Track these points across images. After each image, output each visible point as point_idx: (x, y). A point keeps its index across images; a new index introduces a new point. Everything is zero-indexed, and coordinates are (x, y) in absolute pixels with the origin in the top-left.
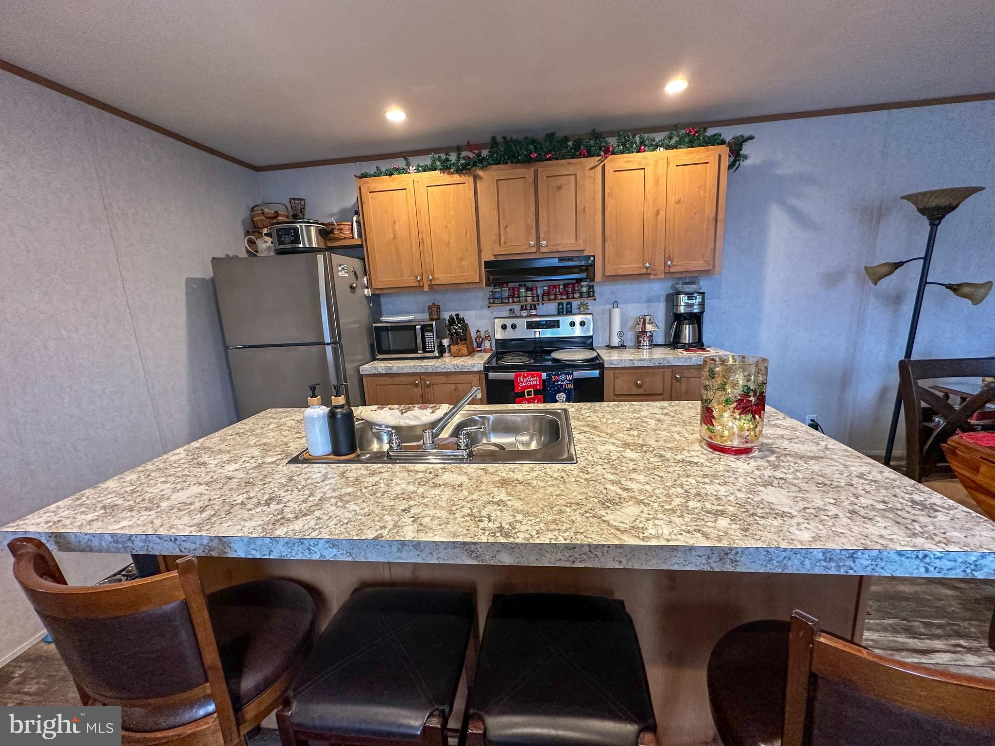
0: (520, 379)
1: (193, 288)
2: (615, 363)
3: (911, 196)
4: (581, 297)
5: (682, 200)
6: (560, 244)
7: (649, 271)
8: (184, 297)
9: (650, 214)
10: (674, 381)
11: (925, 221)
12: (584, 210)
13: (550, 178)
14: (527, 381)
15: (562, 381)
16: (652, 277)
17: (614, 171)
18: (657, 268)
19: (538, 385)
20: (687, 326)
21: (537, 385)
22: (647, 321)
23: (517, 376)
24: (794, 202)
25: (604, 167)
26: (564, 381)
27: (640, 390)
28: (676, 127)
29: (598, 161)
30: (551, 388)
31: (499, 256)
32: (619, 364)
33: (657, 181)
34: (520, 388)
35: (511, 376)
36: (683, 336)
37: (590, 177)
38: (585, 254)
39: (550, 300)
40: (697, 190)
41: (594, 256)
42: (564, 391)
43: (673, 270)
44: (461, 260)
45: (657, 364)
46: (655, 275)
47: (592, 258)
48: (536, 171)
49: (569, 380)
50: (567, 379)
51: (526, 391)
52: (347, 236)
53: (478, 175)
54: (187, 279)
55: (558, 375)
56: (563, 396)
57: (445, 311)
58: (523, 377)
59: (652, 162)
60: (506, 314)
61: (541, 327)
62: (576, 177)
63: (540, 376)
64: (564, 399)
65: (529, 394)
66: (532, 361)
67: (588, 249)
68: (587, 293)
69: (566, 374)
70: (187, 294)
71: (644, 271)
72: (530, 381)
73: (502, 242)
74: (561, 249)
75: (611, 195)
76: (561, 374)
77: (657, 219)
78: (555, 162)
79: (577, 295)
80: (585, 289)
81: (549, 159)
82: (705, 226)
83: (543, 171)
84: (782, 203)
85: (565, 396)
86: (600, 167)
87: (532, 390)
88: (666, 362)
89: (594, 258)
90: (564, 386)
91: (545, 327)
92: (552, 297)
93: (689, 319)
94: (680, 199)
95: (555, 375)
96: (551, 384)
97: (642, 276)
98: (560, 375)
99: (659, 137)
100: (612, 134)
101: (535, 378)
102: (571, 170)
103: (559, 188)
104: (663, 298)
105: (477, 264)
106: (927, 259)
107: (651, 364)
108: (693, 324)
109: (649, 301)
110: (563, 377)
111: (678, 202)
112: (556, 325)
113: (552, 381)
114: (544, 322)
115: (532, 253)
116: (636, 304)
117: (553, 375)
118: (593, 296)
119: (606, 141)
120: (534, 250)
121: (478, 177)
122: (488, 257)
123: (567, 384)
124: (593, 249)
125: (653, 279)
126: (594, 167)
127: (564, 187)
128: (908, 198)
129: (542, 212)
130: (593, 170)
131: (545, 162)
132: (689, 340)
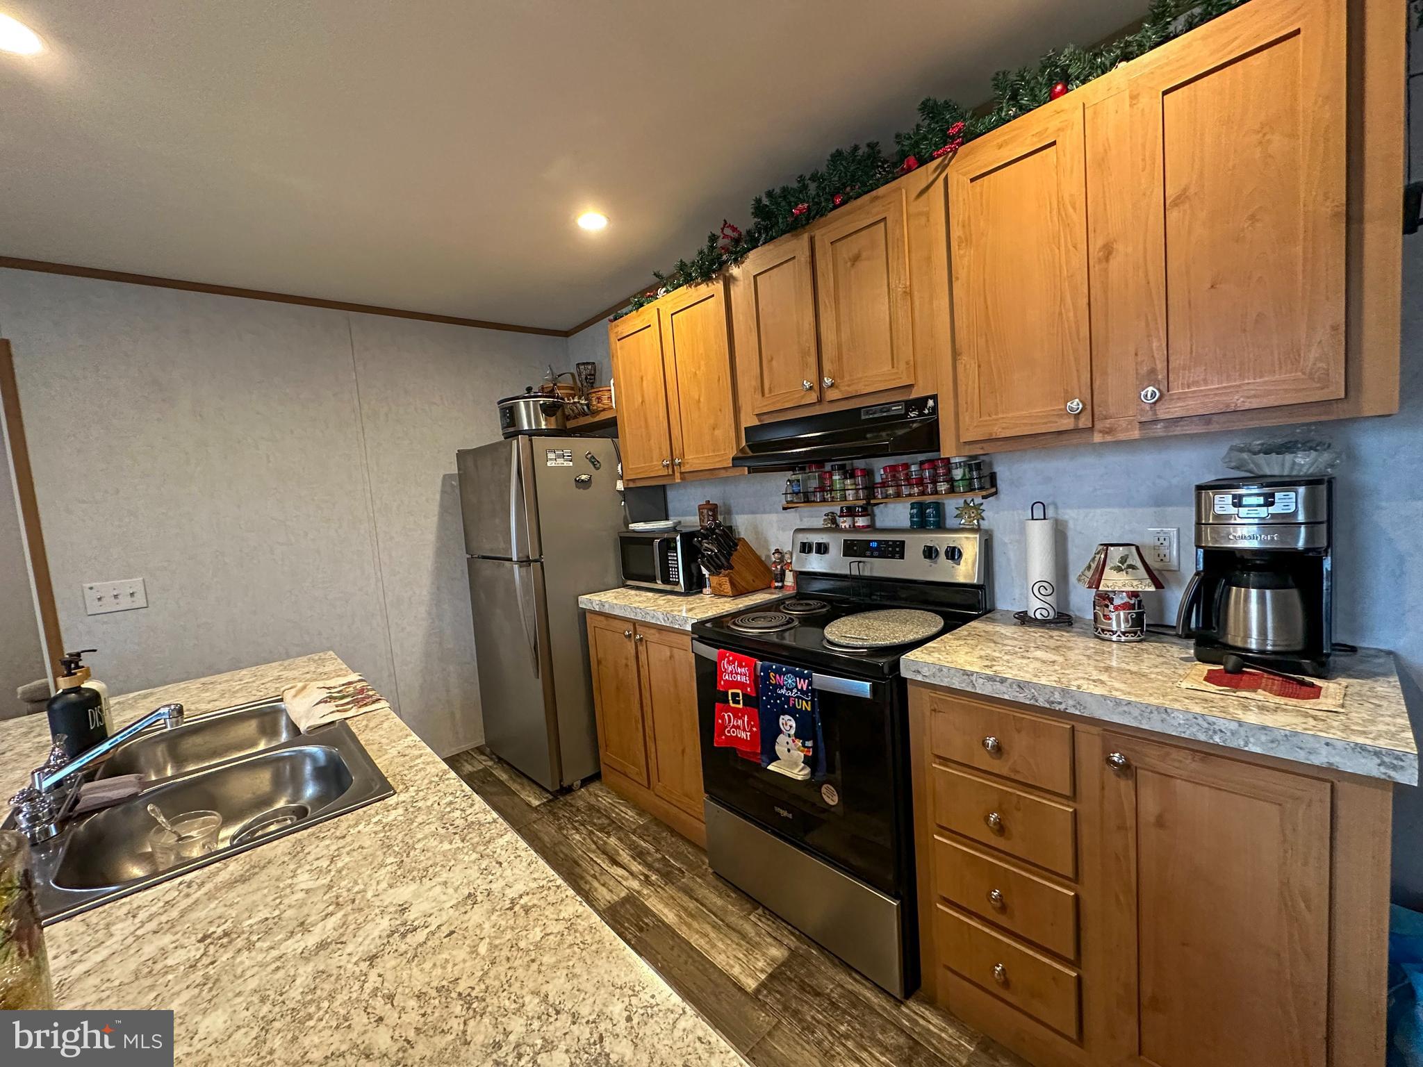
1: (452, 485)
2: (925, 671)
5: (1192, 191)
6: (861, 378)
8: (438, 497)
13: (838, 244)
15: (787, 689)
16: (1097, 438)
17: (972, 180)
18: (1112, 410)
25: (946, 179)
27: (997, 762)
30: (769, 698)
31: (765, 417)
37: (920, 214)
38: (915, 395)
39: (887, 497)
40: (1255, 138)
41: (934, 397)
42: (792, 712)
44: (714, 429)
46: (1106, 432)
48: (812, 241)
52: (606, 407)
53: (731, 276)
54: (445, 476)
56: (789, 723)
57: (737, 514)
60: (819, 522)
61: (868, 553)
62: (886, 225)
64: (793, 732)
67: (921, 382)
70: (443, 492)
73: (766, 390)
75: (967, 241)
77: (1106, 270)
83: (822, 235)
86: (940, 182)
88: (1071, 702)
89: (936, 402)
90: (792, 702)
91: (876, 553)
92: (891, 491)
94: (1185, 190)
96: (770, 691)
97: (1065, 437)
102: (876, 212)
103: (856, 259)
105: (733, 434)
112: (895, 550)
113: (771, 684)
121: (731, 280)
122: (749, 420)
125: (1101, 444)
127: (864, 255)
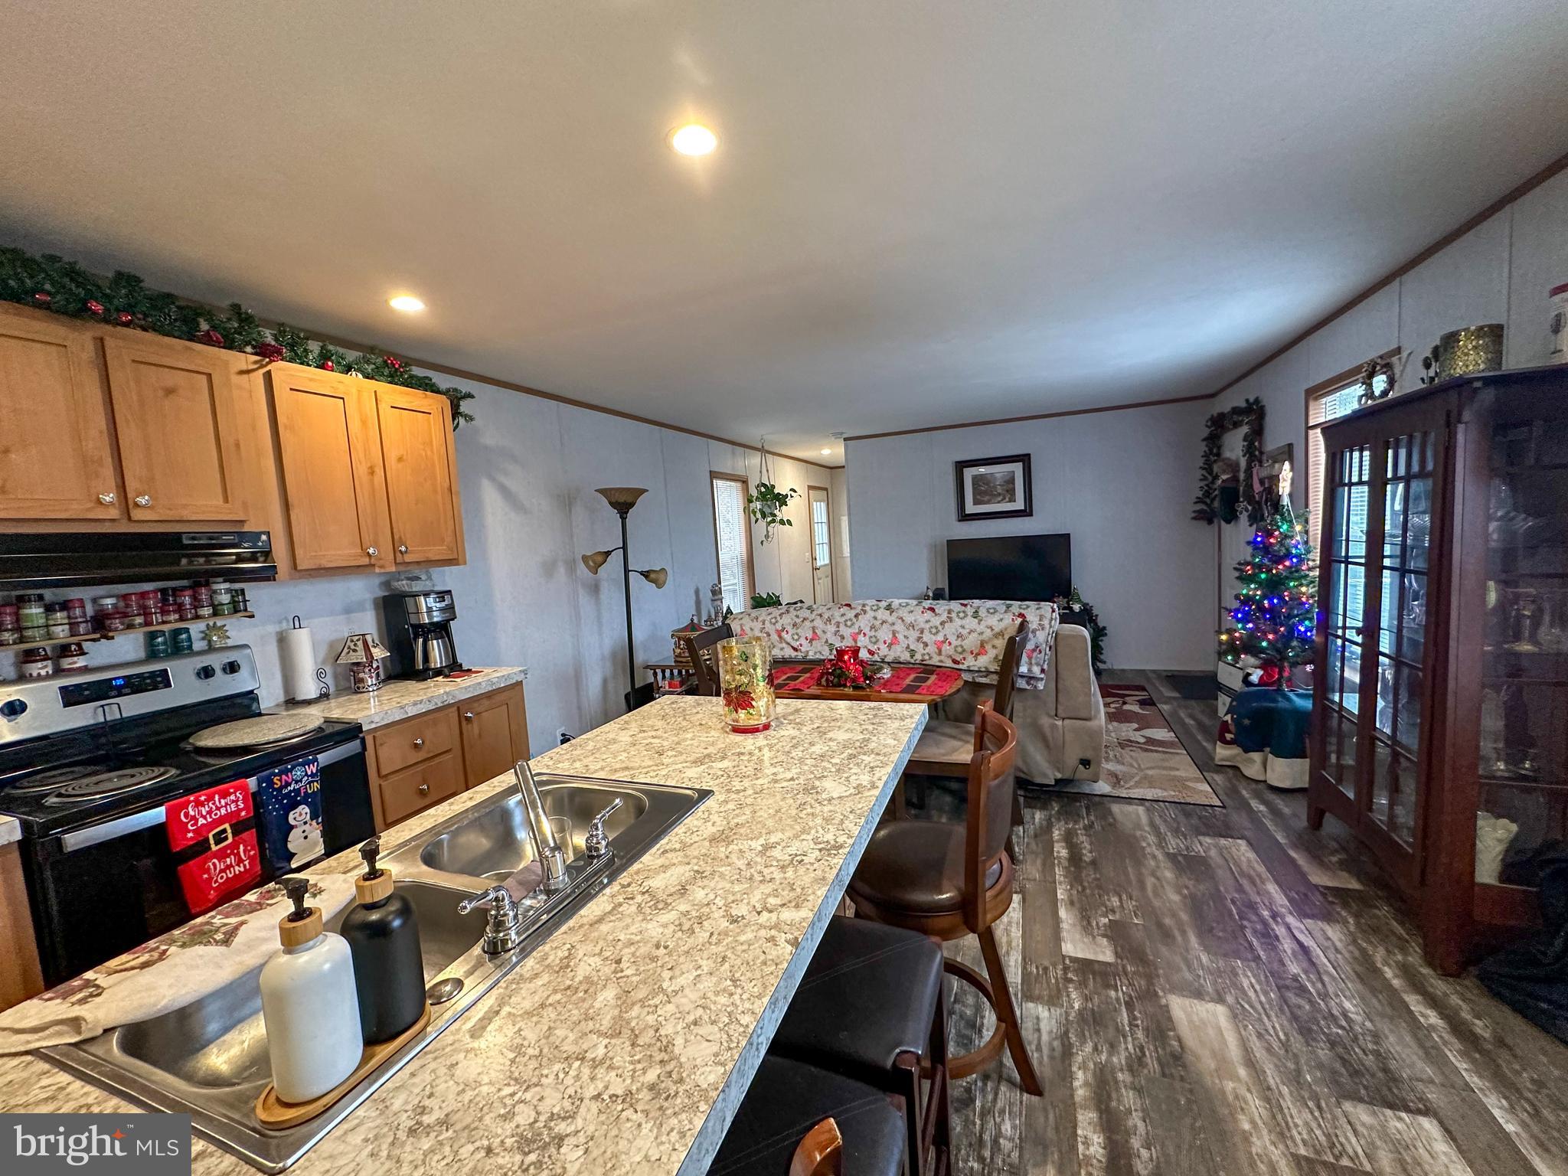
0: (187, 815)
3: (606, 490)
4: (215, 614)
7: (373, 561)
9: (361, 471)
10: (464, 723)
11: (614, 514)
12: (237, 445)
14: (210, 812)
19: (242, 810)
20: (435, 642)
21: (240, 810)
22: (370, 644)
23: (172, 814)
24: (502, 479)
26: (301, 781)
28: (372, 349)
29: (256, 362)
32: (383, 719)
33: (364, 422)
34: (190, 835)
35: (157, 815)
36: (432, 659)
43: (408, 558)
45: (440, 705)
47: (264, 537)
49: (313, 775)
50: (306, 774)
51: (211, 836)
55: (287, 772)
58: (197, 806)
59: (354, 391)
63: (244, 789)
65: (220, 838)
66: (173, 772)
68: (231, 606)
69: (303, 765)
71: (366, 561)
72: (218, 809)
74: (187, 514)
76: (293, 768)
78: (139, 333)
79: (206, 611)
80: (225, 598)
81: (127, 324)
82: (439, 497)
84: (493, 479)
85: (307, 810)
87: (227, 826)
93: (434, 631)
95: (280, 774)
98: (291, 770)
99: (352, 355)
100: (268, 324)
101: (233, 797)
104: (369, 605)
106: (624, 548)
107: (431, 707)
108: (442, 637)
109: (348, 610)
110: (298, 773)
111: (400, 459)
114: (120, 682)
115: (104, 520)
116: (327, 619)
117: (275, 775)
118: (246, 610)
119: (259, 332)
120: (114, 513)
123: (309, 783)
124: (266, 519)
126: (248, 372)
128: (602, 492)
129: (129, 435)
130: (245, 376)
131: (119, 328)
132: (441, 663)
